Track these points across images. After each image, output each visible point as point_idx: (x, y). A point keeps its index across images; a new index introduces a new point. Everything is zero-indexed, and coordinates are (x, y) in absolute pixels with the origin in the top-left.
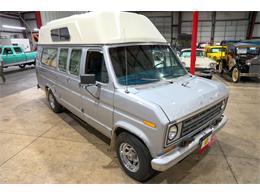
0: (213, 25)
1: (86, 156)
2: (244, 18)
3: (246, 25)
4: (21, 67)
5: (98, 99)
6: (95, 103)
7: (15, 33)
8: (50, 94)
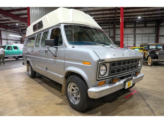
0: (135, 37)
1: (46, 98)
2: (153, 33)
3: (154, 37)
4: (16, 58)
5: (56, 56)
6: (54, 61)
7: (17, 41)
8: (29, 66)
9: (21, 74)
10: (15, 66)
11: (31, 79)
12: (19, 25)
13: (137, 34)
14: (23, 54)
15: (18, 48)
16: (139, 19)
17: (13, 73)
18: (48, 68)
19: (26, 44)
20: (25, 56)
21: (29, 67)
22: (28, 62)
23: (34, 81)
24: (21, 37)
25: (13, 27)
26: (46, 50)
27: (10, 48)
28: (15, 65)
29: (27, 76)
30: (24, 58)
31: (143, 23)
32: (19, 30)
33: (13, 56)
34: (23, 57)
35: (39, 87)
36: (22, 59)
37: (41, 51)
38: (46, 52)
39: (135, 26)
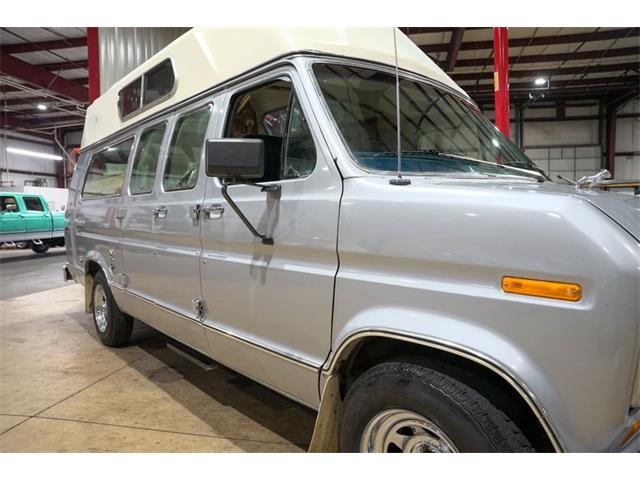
2: (589, 142)
3: (595, 158)
4: (36, 248)
5: (268, 241)
6: (252, 266)
7: (43, 177)
8: (98, 287)
9: (56, 321)
10: (31, 282)
11: (109, 354)
12: (50, 110)
13: (527, 148)
14: (67, 229)
15: (47, 205)
16: (540, 86)
17: (15, 321)
18: (209, 305)
19: (80, 188)
20: (77, 238)
21: (97, 293)
22: (93, 269)
23: (124, 363)
24: (60, 158)
25: (24, 121)
26: (198, 206)
27: (8, 206)
28: (30, 280)
29: (87, 334)
30: (73, 249)
31: (553, 103)
32: (51, 130)
33: (23, 238)
34: (66, 242)
35: (156, 401)
36: (63, 249)
37: (166, 212)
38: (198, 217)
39: (521, 115)
